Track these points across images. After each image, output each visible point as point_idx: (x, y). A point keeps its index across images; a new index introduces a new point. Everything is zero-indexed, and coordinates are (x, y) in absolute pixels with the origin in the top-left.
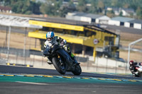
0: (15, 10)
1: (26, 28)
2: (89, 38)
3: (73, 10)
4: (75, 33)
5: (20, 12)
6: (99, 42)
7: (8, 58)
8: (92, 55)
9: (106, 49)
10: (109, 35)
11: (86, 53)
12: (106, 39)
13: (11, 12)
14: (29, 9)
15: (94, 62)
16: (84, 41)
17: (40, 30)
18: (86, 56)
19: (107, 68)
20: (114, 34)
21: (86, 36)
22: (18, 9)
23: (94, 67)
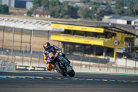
0: (53, 15)
1: (49, 31)
2: (110, 39)
3: (109, 13)
4: (96, 35)
5: (58, 16)
6: (119, 43)
7: (31, 62)
8: (113, 56)
9: (126, 50)
10: (129, 36)
11: (107, 55)
12: (127, 39)
13: (49, 16)
14: (67, 13)
15: (114, 63)
16: (104, 43)
17: (62, 33)
18: (106, 58)
19: (126, 68)
20: (134, 35)
21: (106, 37)
22: (56, 13)
23: (114, 67)
